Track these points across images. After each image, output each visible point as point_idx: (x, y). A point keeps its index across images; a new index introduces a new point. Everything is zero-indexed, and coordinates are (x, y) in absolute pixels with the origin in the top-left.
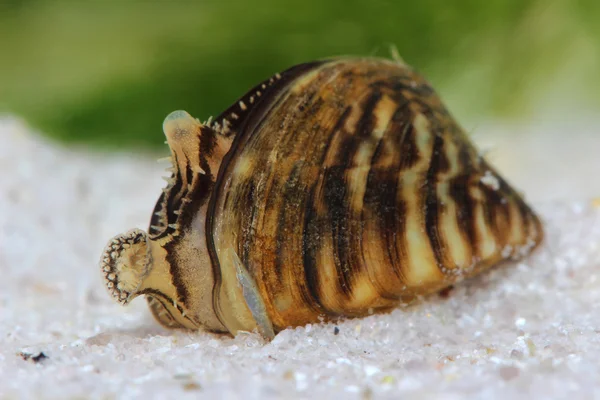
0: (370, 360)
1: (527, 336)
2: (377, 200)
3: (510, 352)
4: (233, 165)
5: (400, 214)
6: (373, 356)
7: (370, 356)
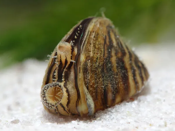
0: (110, 128)
1: (163, 120)
2: (120, 68)
3: (158, 126)
4: (80, 58)
5: (127, 73)
6: (111, 127)
7: (109, 127)
